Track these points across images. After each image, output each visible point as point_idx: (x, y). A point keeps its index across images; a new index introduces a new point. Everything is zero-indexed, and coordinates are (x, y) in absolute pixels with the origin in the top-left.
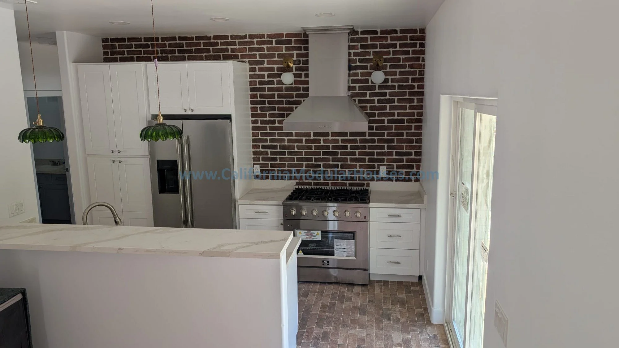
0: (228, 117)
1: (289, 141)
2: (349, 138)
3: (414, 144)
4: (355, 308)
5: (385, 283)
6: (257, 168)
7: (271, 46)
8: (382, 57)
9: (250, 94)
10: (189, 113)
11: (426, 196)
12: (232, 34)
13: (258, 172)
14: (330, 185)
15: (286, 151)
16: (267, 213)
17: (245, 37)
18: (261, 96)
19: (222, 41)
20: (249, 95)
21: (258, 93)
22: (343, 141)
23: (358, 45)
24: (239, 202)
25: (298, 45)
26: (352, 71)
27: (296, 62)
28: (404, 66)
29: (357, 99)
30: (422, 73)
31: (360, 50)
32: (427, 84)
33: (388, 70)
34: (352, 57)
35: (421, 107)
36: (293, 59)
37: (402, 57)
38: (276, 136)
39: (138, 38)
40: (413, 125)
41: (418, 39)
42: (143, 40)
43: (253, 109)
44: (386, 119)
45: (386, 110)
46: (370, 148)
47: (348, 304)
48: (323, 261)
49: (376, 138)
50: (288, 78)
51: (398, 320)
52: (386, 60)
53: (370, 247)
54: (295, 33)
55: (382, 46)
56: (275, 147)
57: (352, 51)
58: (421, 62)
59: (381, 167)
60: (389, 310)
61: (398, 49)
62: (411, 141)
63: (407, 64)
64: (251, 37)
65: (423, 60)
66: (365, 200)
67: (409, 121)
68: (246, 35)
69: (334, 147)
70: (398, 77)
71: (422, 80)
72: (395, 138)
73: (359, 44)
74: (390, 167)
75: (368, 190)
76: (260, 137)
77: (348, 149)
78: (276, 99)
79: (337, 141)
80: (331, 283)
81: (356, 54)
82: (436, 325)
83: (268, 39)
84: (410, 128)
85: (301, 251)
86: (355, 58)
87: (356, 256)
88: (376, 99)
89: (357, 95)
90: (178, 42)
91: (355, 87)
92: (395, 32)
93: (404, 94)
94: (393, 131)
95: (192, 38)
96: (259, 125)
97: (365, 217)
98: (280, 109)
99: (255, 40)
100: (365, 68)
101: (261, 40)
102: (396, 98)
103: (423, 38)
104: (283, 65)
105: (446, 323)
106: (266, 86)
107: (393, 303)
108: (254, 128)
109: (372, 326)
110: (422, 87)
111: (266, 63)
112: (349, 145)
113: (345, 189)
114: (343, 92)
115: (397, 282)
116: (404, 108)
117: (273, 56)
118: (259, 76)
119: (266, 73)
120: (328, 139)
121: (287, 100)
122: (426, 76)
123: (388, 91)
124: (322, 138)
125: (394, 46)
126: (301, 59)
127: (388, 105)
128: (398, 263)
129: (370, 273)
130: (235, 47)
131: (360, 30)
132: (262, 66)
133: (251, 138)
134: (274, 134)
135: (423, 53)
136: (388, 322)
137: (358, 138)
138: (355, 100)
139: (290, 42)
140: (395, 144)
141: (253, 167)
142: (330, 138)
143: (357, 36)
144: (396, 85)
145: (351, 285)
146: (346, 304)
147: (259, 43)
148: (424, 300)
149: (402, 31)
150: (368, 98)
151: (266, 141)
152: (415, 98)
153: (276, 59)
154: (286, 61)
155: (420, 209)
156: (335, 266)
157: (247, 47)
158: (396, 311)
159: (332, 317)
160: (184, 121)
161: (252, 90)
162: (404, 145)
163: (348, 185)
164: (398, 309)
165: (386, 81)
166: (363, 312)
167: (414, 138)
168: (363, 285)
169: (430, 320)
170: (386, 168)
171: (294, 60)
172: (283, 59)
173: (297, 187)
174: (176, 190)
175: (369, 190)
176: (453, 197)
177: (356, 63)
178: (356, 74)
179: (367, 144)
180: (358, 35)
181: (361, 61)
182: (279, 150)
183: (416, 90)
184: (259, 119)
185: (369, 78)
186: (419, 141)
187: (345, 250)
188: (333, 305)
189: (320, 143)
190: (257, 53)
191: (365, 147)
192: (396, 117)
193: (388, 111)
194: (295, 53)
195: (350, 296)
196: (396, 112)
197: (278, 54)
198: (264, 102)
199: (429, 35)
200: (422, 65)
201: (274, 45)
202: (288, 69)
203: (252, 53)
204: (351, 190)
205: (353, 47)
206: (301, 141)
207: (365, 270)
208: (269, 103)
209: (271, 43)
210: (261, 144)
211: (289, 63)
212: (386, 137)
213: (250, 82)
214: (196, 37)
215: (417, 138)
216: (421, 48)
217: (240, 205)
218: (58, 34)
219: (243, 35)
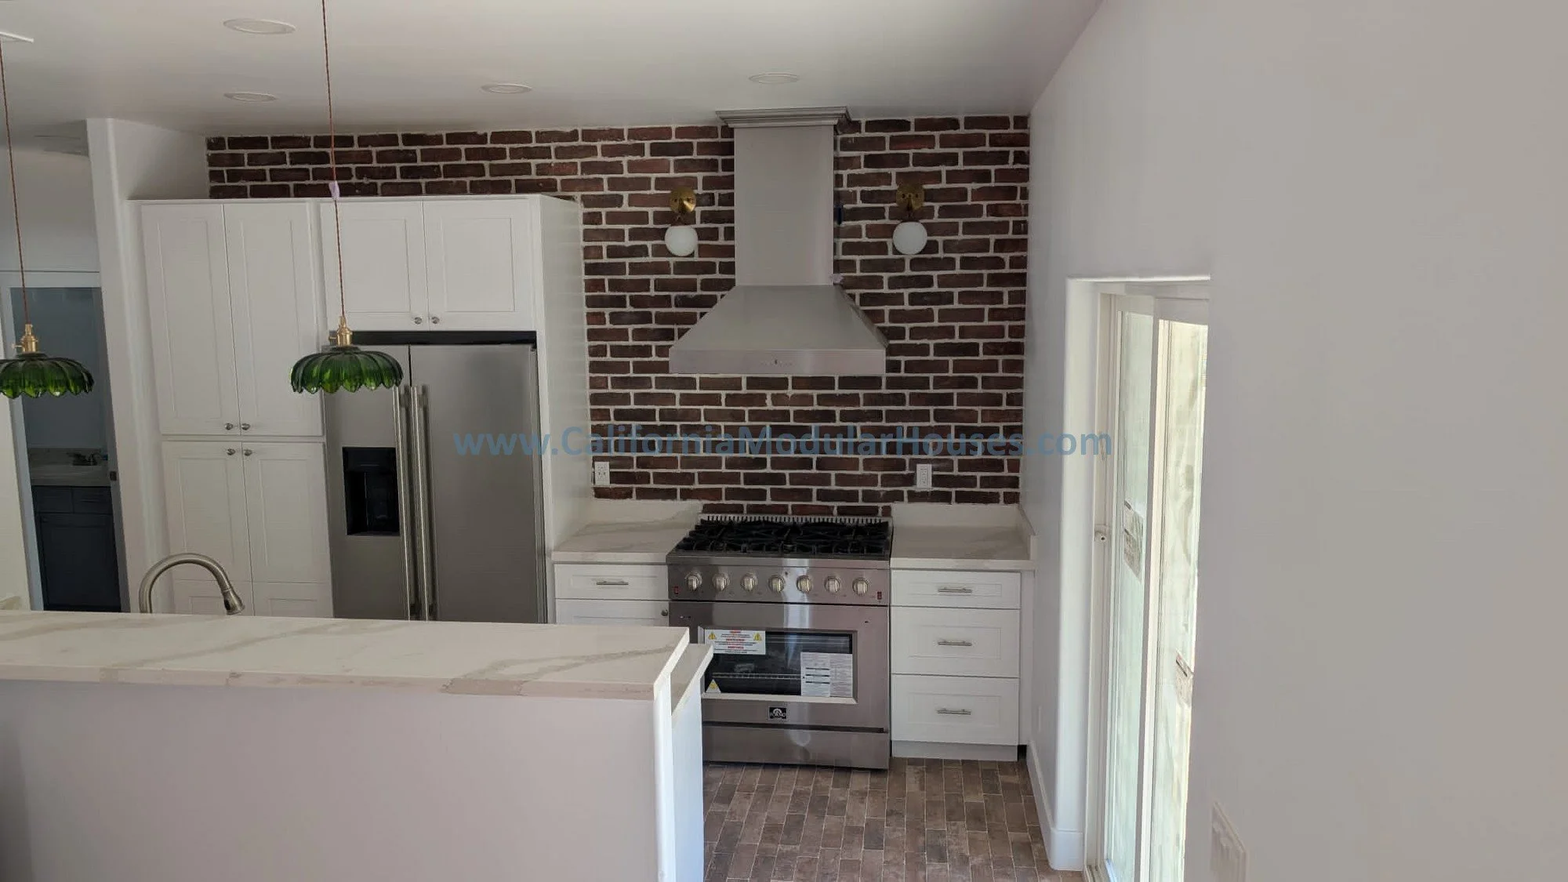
0: (528, 339)
1: (686, 400)
2: (837, 391)
3: (1004, 407)
4: (853, 831)
5: (933, 766)
6: (603, 470)
7: (638, 158)
8: (922, 188)
9: (585, 280)
10: (427, 326)
11: (1034, 542)
12: (541, 129)
13: (604, 481)
14: (790, 511)
15: (678, 424)
16: (627, 584)
17: (573, 135)
18: (615, 286)
19: (515, 146)
20: (584, 284)
21: (606, 278)
22: (822, 400)
23: (859, 157)
24: (555, 556)
25: (709, 157)
26: (844, 224)
27: (703, 200)
28: (976, 211)
29: (858, 292)
30: (1022, 228)
31: (864, 170)
32: (1034, 254)
33: (936, 219)
34: (845, 188)
35: (1021, 314)
36: (696, 191)
37: (971, 187)
38: (651, 387)
39: (300, 138)
40: (1000, 358)
41: (1012, 141)
42: (312, 143)
43: (593, 318)
44: (931, 343)
45: (932, 321)
46: (892, 416)
47: (835, 819)
48: (772, 710)
49: (907, 392)
50: (682, 241)
51: (964, 860)
52: (930, 196)
53: (892, 672)
54: (700, 125)
55: (920, 160)
56: (649, 415)
57: (845, 173)
58: (1018, 201)
59: (919, 466)
60: (942, 834)
61: (960, 166)
62: (997, 400)
63: (985, 204)
64: (589, 135)
65: (1025, 194)
66: (880, 551)
67: (990, 349)
68: (576, 131)
69: (799, 415)
70: (961, 236)
71: (1022, 245)
72: (955, 392)
73: (862, 154)
74: (942, 465)
75: (886, 523)
76: (610, 390)
77: (834, 421)
78: (652, 293)
79: (808, 400)
80: (793, 766)
81: (854, 180)
82: (1064, 873)
83: (633, 142)
84: (992, 366)
85: (713, 683)
86: (851, 189)
87: (855, 696)
88: (906, 292)
89: (858, 283)
90: (401, 147)
91: (853, 262)
92: (953, 123)
93: (977, 280)
94: (951, 374)
95: (437, 139)
96: (609, 358)
97: (879, 594)
98: (661, 318)
99: (599, 144)
100: (878, 214)
101: (614, 143)
102: (956, 291)
103: (1024, 140)
104: (668, 206)
105: (1090, 867)
106: (627, 261)
107: (951, 816)
108: (595, 367)
109: (897, 876)
110: (1021, 262)
111: (625, 201)
112: (838, 410)
113: (828, 522)
114: (822, 274)
115: (963, 761)
116: (978, 315)
117: (644, 183)
118: (607, 235)
119: (627, 228)
120: (785, 395)
121: (680, 296)
122: (1033, 237)
123: (935, 274)
124: (769, 393)
125: (952, 159)
126: (716, 192)
127: (936, 309)
128: (964, 712)
129: (893, 739)
130: (547, 161)
131: (863, 121)
132: (617, 209)
133: (588, 392)
134: (645, 382)
135: (1024, 175)
136: (938, 866)
137: (861, 392)
138: (852, 296)
139: (687, 149)
140: (955, 407)
141: (593, 466)
142: (790, 392)
143: (857, 135)
144: (957, 257)
145: (845, 770)
146: (829, 822)
147: (608, 151)
148: (1032, 808)
149: (971, 122)
150: (885, 290)
151: (625, 399)
152: (1005, 290)
153: (653, 191)
154: (676, 198)
155: (1019, 574)
156: (806, 722)
157: (578, 161)
158: (959, 837)
159: (793, 854)
160: (414, 348)
161: (590, 269)
162: (979, 409)
163: (835, 511)
164: (964, 833)
165: (931, 247)
166: (875, 840)
167: (1004, 393)
168: (875, 772)
169: (1047, 861)
170: (933, 470)
171: (697, 195)
172: (669, 192)
173: (705, 517)
174: (391, 527)
175: (890, 525)
176: (1103, 539)
177: (854, 201)
178: (856, 231)
179: (884, 408)
180: (860, 132)
181: (866, 197)
182: (658, 423)
183: (1007, 270)
184: (608, 344)
185: (888, 241)
186: (1016, 399)
187: (827, 679)
188: (795, 824)
189: (765, 405)
190: (605, 177)
191: (878, 415)
192: (957, 340)
193: (936, 323)
194: (700, 176)
195: (841, 799)
196: (957, 325)
197: (657, 179)
198: (621, 302)
199: (1036, 130)
200: (1023, 206)
201: (647, 156)
202: (682, 217)
203: (592, 176)
204: (843, 525)
205: (850, 162)
206: (715, 400)
207: (881, 731)
208: (635, 302)
209: (639, 150)
210: (612, 408)
211: (686, 203)
212: (931, 391)
213: (586, 249)
214: (448, 135)
215: (1009, 391)
216: (1019, 166)
217: (556, 565)
218: (92, 124)
219: (568, 130)
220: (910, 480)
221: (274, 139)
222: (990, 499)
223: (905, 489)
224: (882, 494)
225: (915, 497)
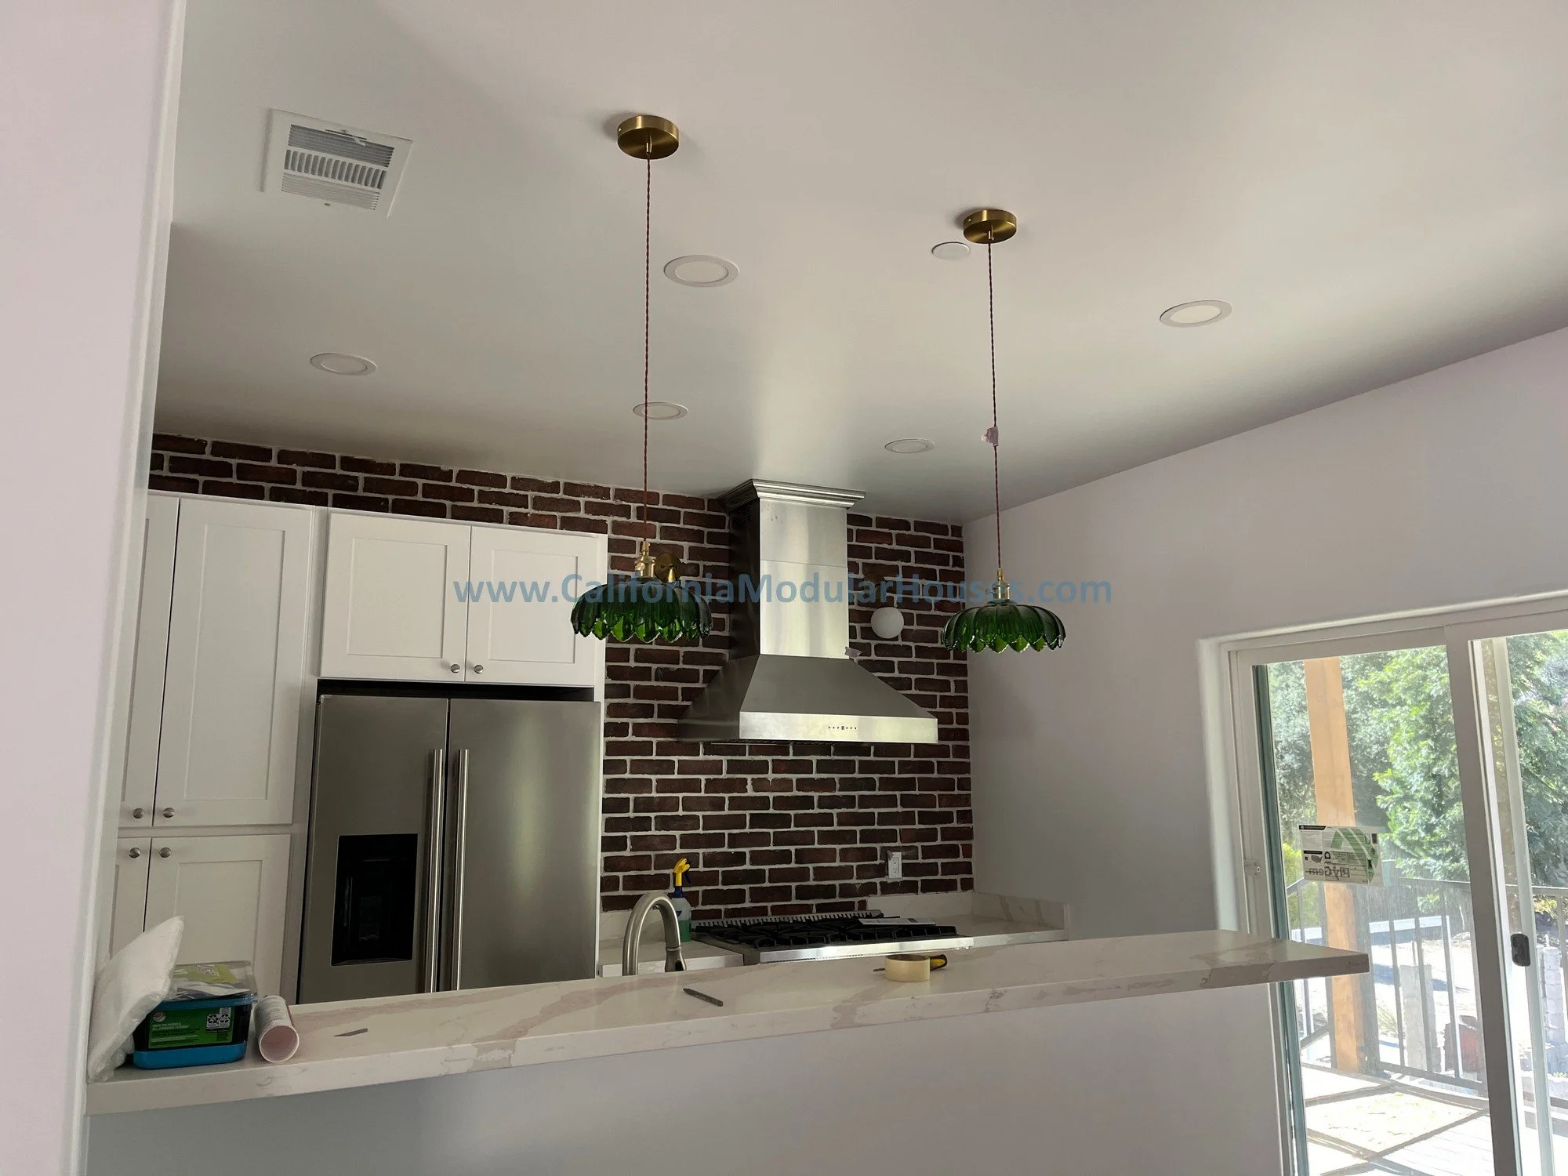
1: (663, 786)
2: (815, 775)
7: (624, 519)
8: (884, 580)
12: (518, 475)
15: (653, 815)
17: (554, 487)
19: (486, 489)
22: (801, 784)
25: (696, 528)
27: (690, 572)
28: (926, 605)
35: (964, 702)
36: (683, 562)
39: (192, 440)
41: (950, 546)
42: (208, 449)
54: (687, 496)
55: (881, 553)
56: (622, 805)
59: (888, 855)
61: (913, 563)
62: (950, 785)
64: (571, 488)
68: (558, 483)
69: (778, 802)
74: (909, 852)
77: (813, 808)
78: (632, 664)
79: (787, 785)
83: (619, 502)
90: (338, 471)
92: (906, 525)
93: (929, 668)
95: (389, 468)
98: (640, 692)
99: (582, 500)
101: (599, 500)
102: (913, 677)
103: (960, 547)
112: (816, 796)
120: (765, 779)
121: (661, 669)
124: (749, 778)
125: (906, 556)
126: (701, 563)
130: (523, 510)
134: (619, 766)
139: (674, 517)
142: (771, 776)
149: (920, 526)
152: (952, 680)
154: (663, 564)
157: (558, 514)
160: (452, 701)
162: (936, 794)
167: (955, 778)
170: (903, 857)
171: (685, 565)
174: (402, 949)
179: (856, 794)
183: (953, 660)
186: (965, 785)
189: (746, 791)
191: (851, 802)
194: (686, 545)
199: (969, 541)
201: (633, 519)
206: (694, 786)
208: (613, 673)
209: (626, 511)
212: (897, 775)
215: (960, 776)
216: (957, 569)
219: (550, 480)
220: (882, 870)
222: (950, 886)
223: (877, 880)
224: (858, 887)
225: (886, 889)
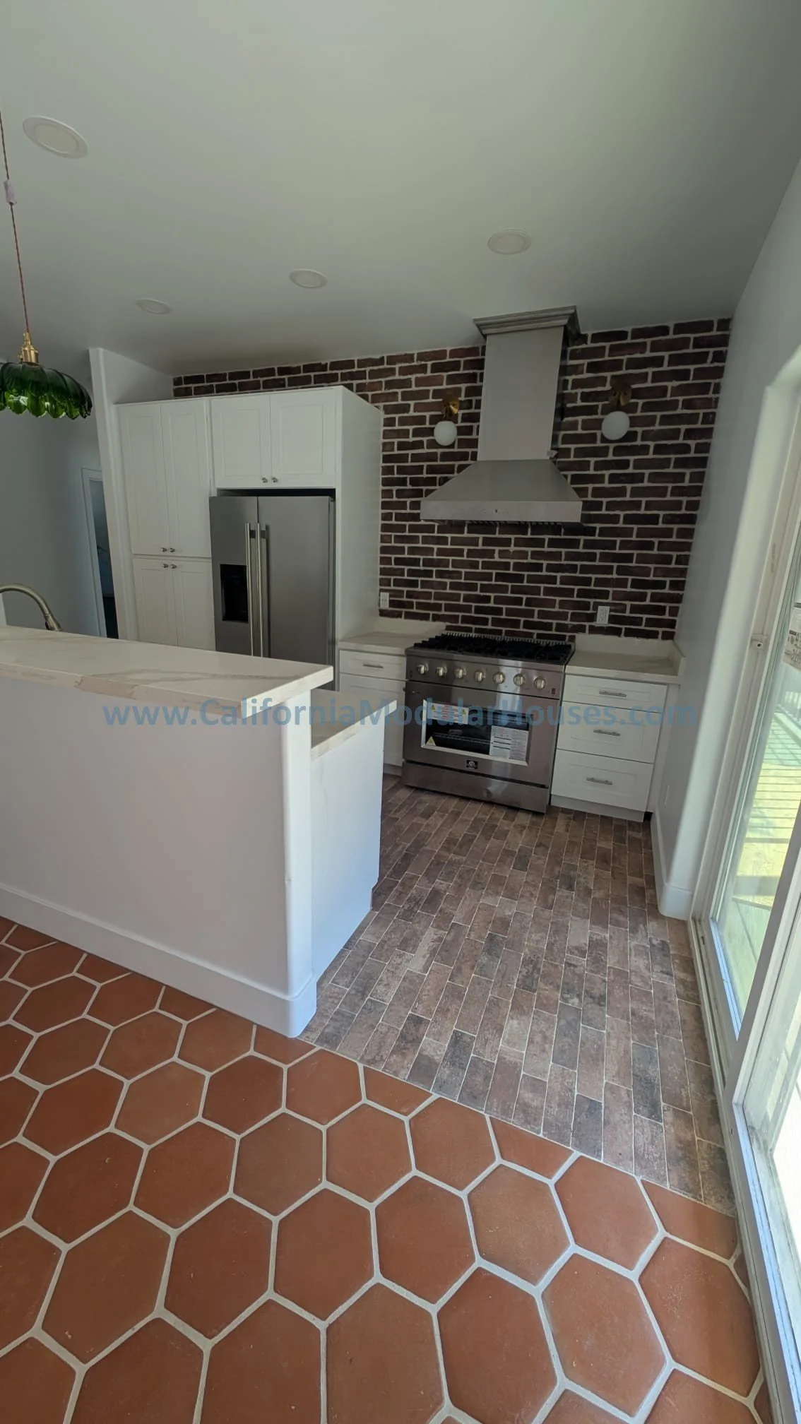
0: (331, 493)
1: (440, 552)
2: (546, 549)
3: (673, 565)
4: (508, 853)
5: (578, 816)
6: (386, 597)
7: (423, 375)
8: (630, 387)
9: (382, 467)
10: (270, 485)
11: (683, 663)
12: (361, 358)
13: (385, 605)
14: (503, 634)
15: (434, 569)
16: (382, 667)
17: (381, 361)
18: (401, 470)
19: (344, 371)
20: (381, 469)
21: (395, 465)
22: (534, 554)
23: (583, 364)
24: (339, 645)
25: (471, 371)
26: (566, 419)
27: (464, 406)
28: (674, 405)
29: (570, 473)
30: (710, 418)
31: (586, 375)
32: (718, 442)
33: (639, 413)
34: (569, 390)
35: (698, 491)
36: (460, 399)
37: (670, 385)
38: (418, 543)
39: (221, 374)
40: (675, 527)
41: (711, 342)
42: (227, 377)
43: (386, 493)
44: (622, 514)
45: (625, 496)
46: (585, 569)
47: (498, 842)
48: (468, 762)
49: (598, 552)
50: (445, 432)
51: (588, 892)
52: (637, 394)
53: (558, 747)
54: (467, 348)
55: (633, 364)
56: (416, 562)
57: (570, 378)
58: (711, 395)
59: (600, 607)
60: (574, 868)
61: (665, 367)
62: (667, 560)
63: (681, 399)
64: (392, 360)
65: (717, 389)
66: (558, 659)
67: (668, 520)
68: (383, 357)
69: (517, 566)
70: (657, 427)
71: (708, 433)
72: (635, 552)
73: (585, 362)
74: (618, 608)
75: (570, 646)
76: (393, 544)
77: (542, 571)
78: (425, 475)
79: (524, 555)
80: (480, 801)
81: (577, 384)
82: (670, 919)
83: (420, 363)
84: (668, 533)
85: (431, 738)
86: (574, 391)
87: (527, 760)
88: (607, 473)
89: (570, 466)
90: (276, 377)
91: (569, 450)
92: (664, 330)
93: (666, 463)
94: (634, 538)
95: (297, 370)
96: (394, 522)
97: (553, 690)
99: (397, 366)
100: (592, 410)
101: (407, 364)
102: (647, 472)
103: (724, 341)
104: (439, 411)
105: (694, 919)
106: (410, 452)
107: (585, 855)
108: (385, 528)
109: (532, 895)
110: (705, 448)
111: (412, 408)
112: (545, 563)
114: (542, 449)
115: (602, 816)
116: (663, 492)
117: (424, 394)
118: (400, 433)
119: (411, 428)
120: (508, 551)
121: (442, 478)
122: (719, 426)
123: (632, 458)
124: (497, 549)
125: (658, 362)
126: (471, 399)
127: (629, 487)
128: (607, 782)
129: (552, 793)
130: (363, 381)
131: (590, 334)
132: (405, 415)
133: (380, 545)
134: (415, 539)
135: (719, 373)
136: (566, 893)
137: (563, 551)
138: (566, 477)
139: (455, 366)
140: (634, 564)
141: (380, 595)
142: (512, 548)
143: (584, 346)
144: (652, 444)
145: (514, 808)
146: (492, 843)
147: (403, 371)
148: (650, 860)
149: (680, 328)
150: (591, 472)
151: (401, 550)
152: (688, 472)
153: (431, 400)
154: (446, 404)
155: (665, 687)
157: (383, 380)
158: (587, 873)
159: (459, 863)
160: (260, 498)
161: (386, 459)
162: (652, 566)
163: (535, 636)
164: (593, 870)
165: (630, 436)
166: (522, 862)
167: (674, 554)
168: (537, 814)
169: (657, 906)
170: (611, 611)
171: (461, 401)
172: (441, 400)
173: (445, 633)
175: (573, 647)
176: (759, 645)
177: (575, 401)
178: (574, 426)
179: (579, 563)
180: (586, 344)
181: (585, 397)
182: (422, 568)
183: (692, 454)
184: (394, 512)
185: (598, 433)
186: (684, 560)
187: (509, 747)
188: (469, 840)
189: (494, 558)
190: (399, 391)
191: (574, 569)
192: (642, 511)
193: (628, 498)
194: (463, 386)
195: (506, 828)
196: (644, 500)
197: (434, 391)
198: (403, 482)
199: (738, 333)
200: (714, 400)
201: (429, 374)
202: (451, 417)
203: (391, 391)
204: (538, 644)
205: (575, 370)
206: (460, 553)
207: (543, 786)
208: (413, 482)
209: (424, 369)
210: (393, 557)
211: (451, 407)
212: (617, 551)
213: (384, 444)
214: (304, 366)
215: (679, 553)
216: (716, 364)
217: (340, 651)
218: (92, 352)
219: (378, 357)
220: (592, 617)
221: (208, 376)
222: (652, 635)
223: (587, 624)
224: (570, 626)
225: (594, 630)
